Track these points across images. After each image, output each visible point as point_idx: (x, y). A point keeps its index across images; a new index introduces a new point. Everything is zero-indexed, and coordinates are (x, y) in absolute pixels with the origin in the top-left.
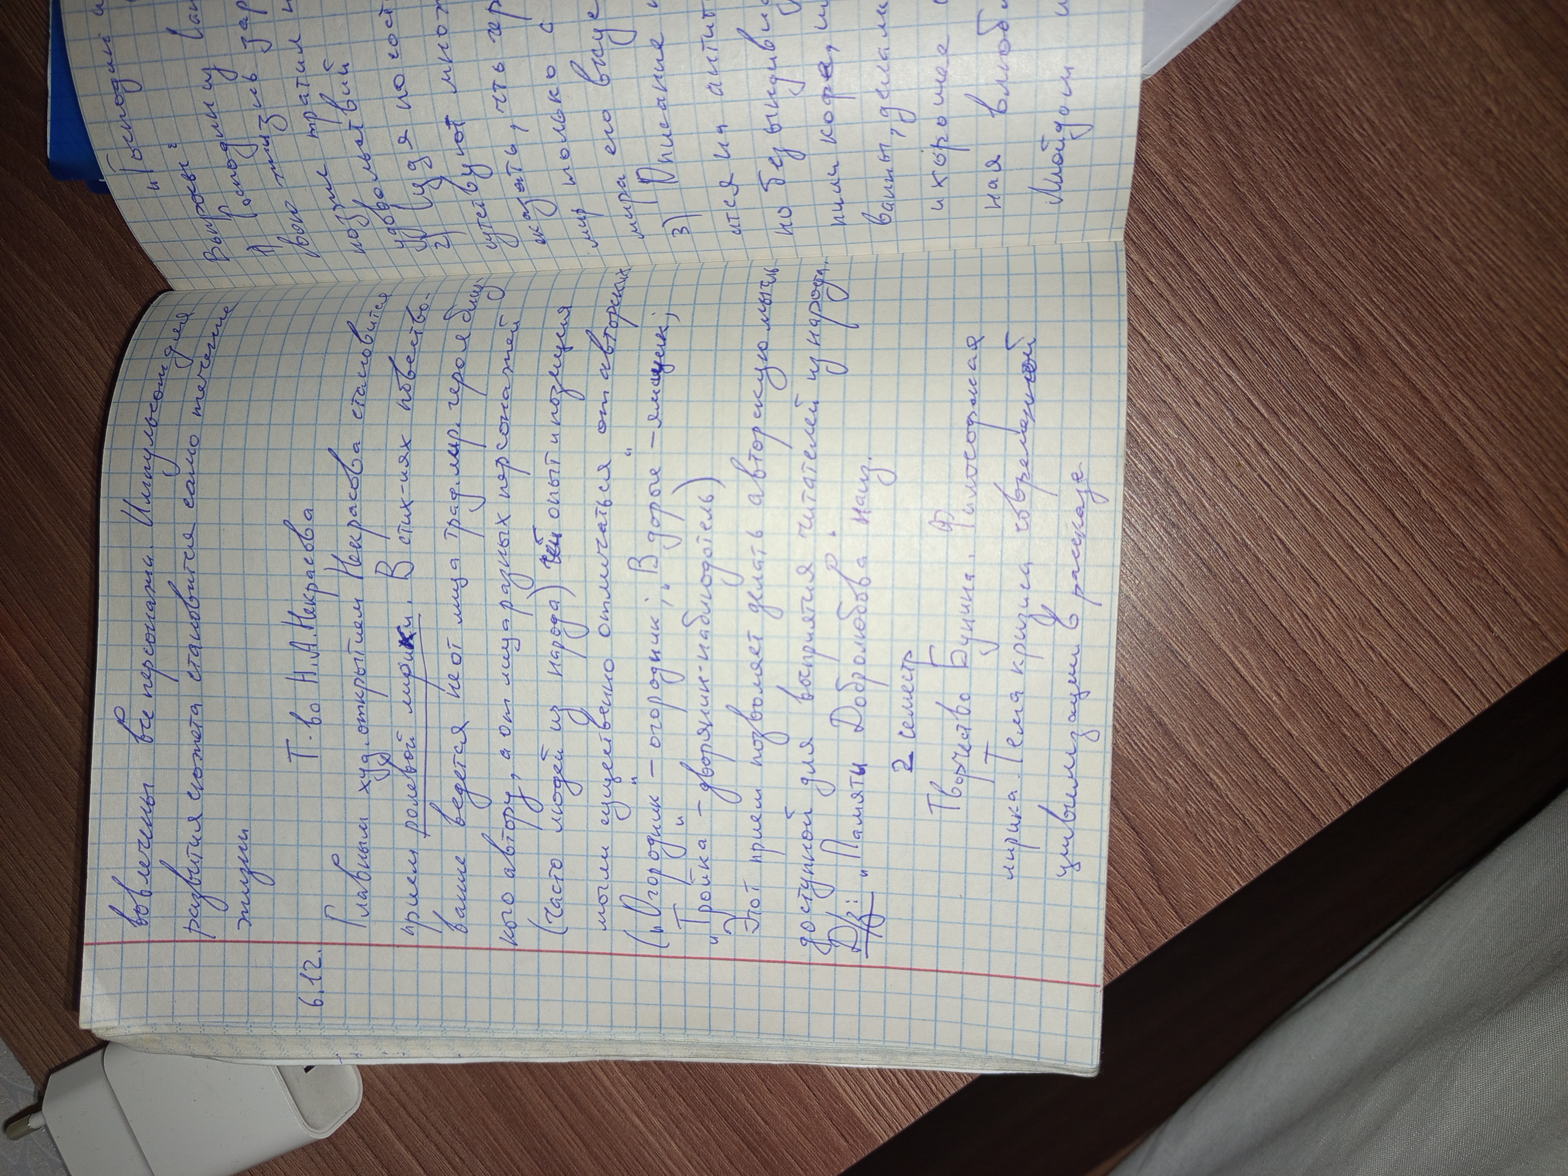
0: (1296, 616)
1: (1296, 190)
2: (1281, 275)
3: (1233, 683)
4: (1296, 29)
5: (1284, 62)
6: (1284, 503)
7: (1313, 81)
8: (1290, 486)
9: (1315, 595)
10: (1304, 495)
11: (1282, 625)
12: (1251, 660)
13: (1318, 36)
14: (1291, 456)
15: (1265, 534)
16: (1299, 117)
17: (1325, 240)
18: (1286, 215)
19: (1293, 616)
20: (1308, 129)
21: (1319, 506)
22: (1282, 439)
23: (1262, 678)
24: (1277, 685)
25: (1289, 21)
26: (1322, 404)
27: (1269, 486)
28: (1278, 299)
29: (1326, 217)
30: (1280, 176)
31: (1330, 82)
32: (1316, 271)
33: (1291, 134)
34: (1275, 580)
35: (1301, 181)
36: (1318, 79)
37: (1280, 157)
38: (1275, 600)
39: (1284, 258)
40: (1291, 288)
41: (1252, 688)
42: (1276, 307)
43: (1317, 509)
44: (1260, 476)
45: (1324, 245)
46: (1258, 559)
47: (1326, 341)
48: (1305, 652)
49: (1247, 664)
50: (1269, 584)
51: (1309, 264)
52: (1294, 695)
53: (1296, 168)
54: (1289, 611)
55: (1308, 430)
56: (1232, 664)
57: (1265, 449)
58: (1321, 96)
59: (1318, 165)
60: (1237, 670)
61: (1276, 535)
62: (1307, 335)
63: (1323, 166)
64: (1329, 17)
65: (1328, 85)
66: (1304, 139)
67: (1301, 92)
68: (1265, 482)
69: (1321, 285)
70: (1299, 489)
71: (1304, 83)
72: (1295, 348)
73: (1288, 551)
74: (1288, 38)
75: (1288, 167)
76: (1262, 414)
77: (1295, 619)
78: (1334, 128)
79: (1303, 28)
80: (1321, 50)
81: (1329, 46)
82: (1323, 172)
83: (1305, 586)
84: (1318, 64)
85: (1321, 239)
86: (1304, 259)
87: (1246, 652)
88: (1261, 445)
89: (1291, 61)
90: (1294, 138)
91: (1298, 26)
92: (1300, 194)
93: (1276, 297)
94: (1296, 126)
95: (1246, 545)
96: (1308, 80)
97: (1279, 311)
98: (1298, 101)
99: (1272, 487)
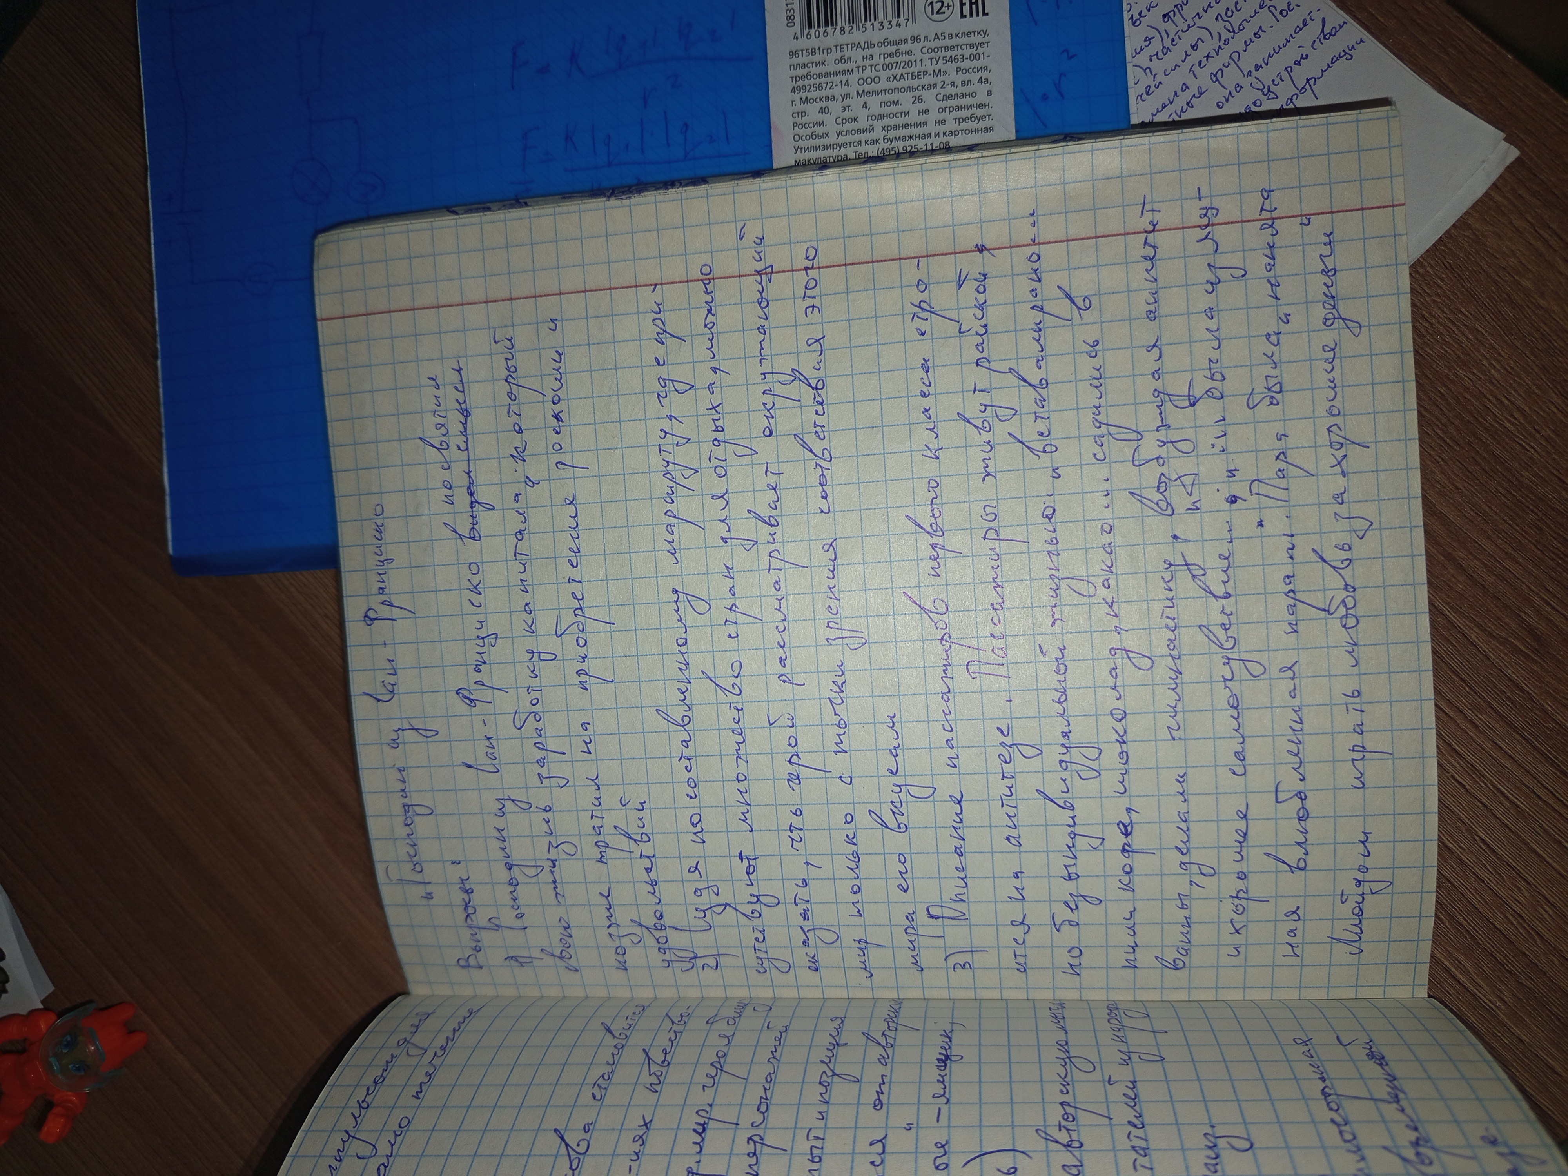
0: (1511, 917)
1: (1453, 484)
2: (1449, 572)
3: (1452, 991)
4: (1431, 324)
5: (1424, 358)
6: (1481, 803)
7: (1456, 375)
8: (1486, 784)
9: (1527, 895)
10: (1502, 793)
11: (1496, 927)
12: (1468, 966)
13: (1454, 329)
14: (1483, 754)
15: (1466, 835)
16: (1447, 412)
17: (1490, 532)
18: (1445, 511)
19: (1506, 917)
20: (1457, 422)
21: (1518, 803)
22: (1472, 738)
23: (1482, 983)
24: (1499, 990)
25: (1423, 317)
26: (1509, 699)
27: (1463, 786)
28: (1448, 596)
29: (1487, 510)
30: (1435, 473)
31: (1474, 374)
32: (1485, 565)
33: (1441, 429)
34: (1483, 882)
35: (1457, 476)
36: (1460, 372)
37: (1432, 453)
38: (1486, 903)
39: (1450, 554)
40: (1461, 584)
41: (1473, 995)
42: (1448, 604)
43: (1518, 806)
44: (1453, 776)
45: (1489, 538)
46: (1462, 861)
47: (1503, 634)
48: (1524, 954)
49: (1466, 972)
50: (1477, 886)
51: (1476, 558)
52: (1519, 999)
53: (1450, 462)
54: (1501, 912)
55: (1497, 726)
56: (1448, 971)
57: (1454, 749)
58: (1466, 389)
59: (1473, 458)
60: (1454, 978)
61: (1478, 836)
62: (1484, 630)
63: (1478, 459)
64: (1463, 310)
65: (1472, 377)
66: (1455, 433)
67: (1445, 386)
68: (1459, 783)
69: (1491, 579)
70: (1495, 787)
71: (1447, 376)
72: (1472, 644)
73: (1493, 851)
74: (1425, 333)
75: (1442, 463)
76: (1446, 714)
77: (1509, 920)
78: (1484, 419)
79: (1439, 322)
80: (1460, 343)
81: (1468, 338)
82: (1479, 464)
83: (1516, 886)
84: (1459, 357)
85: (1485, 532)
86: (1471, 553)
87: (1461, 958)
88: (1450, 745)
89: (1430, 356)
90: (1444, 432)
91: (1433, 321)
92: (1457, 488)
93: (1446, 594)
94: (1444, 421)
95: (1448, 848)
96: (1451, 374)
97: (1452, 608)
98: (1443, 395)
99: (1468, 787)
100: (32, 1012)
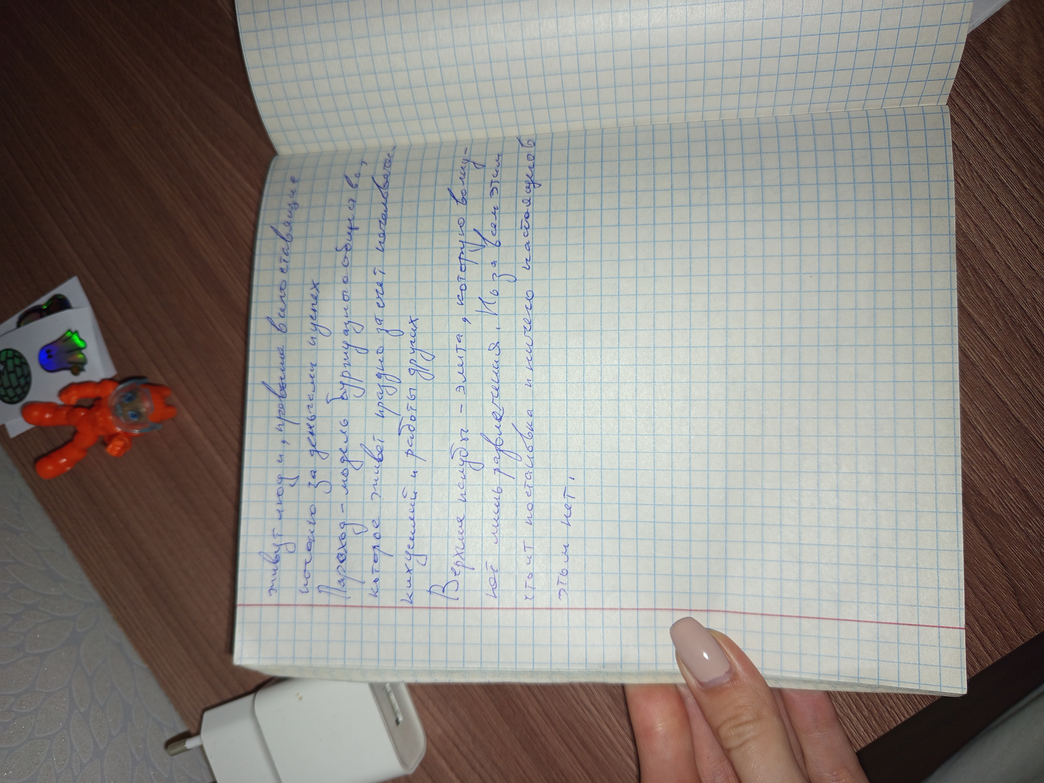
100: (103, 381)
